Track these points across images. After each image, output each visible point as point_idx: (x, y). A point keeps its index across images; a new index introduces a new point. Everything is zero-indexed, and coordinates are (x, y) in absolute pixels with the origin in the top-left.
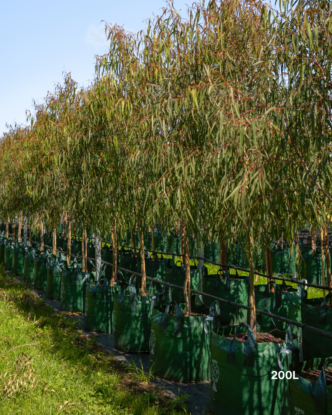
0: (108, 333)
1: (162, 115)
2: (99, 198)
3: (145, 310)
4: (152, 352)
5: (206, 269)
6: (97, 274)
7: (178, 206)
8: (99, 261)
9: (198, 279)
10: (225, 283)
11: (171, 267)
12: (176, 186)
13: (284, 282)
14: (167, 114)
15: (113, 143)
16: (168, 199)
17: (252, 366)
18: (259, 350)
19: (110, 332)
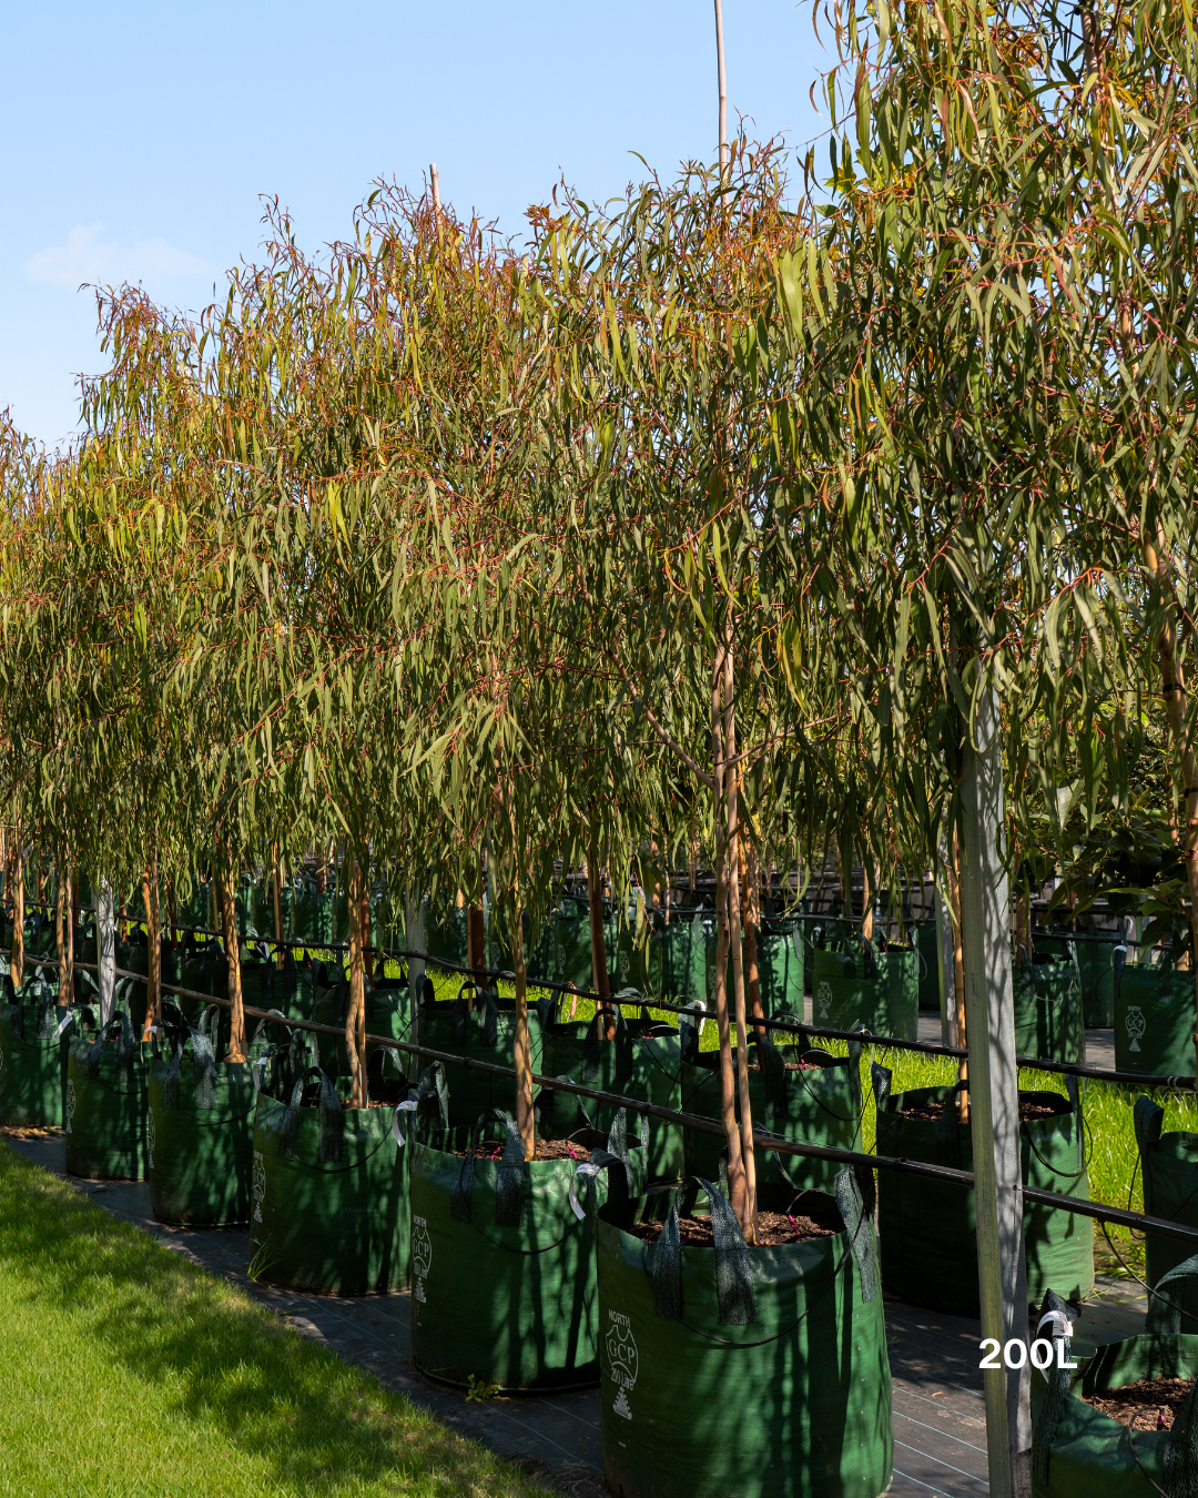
0: (134, 1179)
1: (260, 549)
2: (102, 785)
3: (238, 1103)
4: (258, 1215)
5: (429, 983)
6: (100, 1013)
7: (307, 797)
8: (108, 968)
9: (408, 1017)
10: (481, 1022)
11: (328, 985)
12: (300, 743)
13: (644, 1013)
14: (275, 546)
15: (133, 625)
16: (281, 778)
17: (516, 1224)
18: (535, 1179)
19: (140, 1176)
